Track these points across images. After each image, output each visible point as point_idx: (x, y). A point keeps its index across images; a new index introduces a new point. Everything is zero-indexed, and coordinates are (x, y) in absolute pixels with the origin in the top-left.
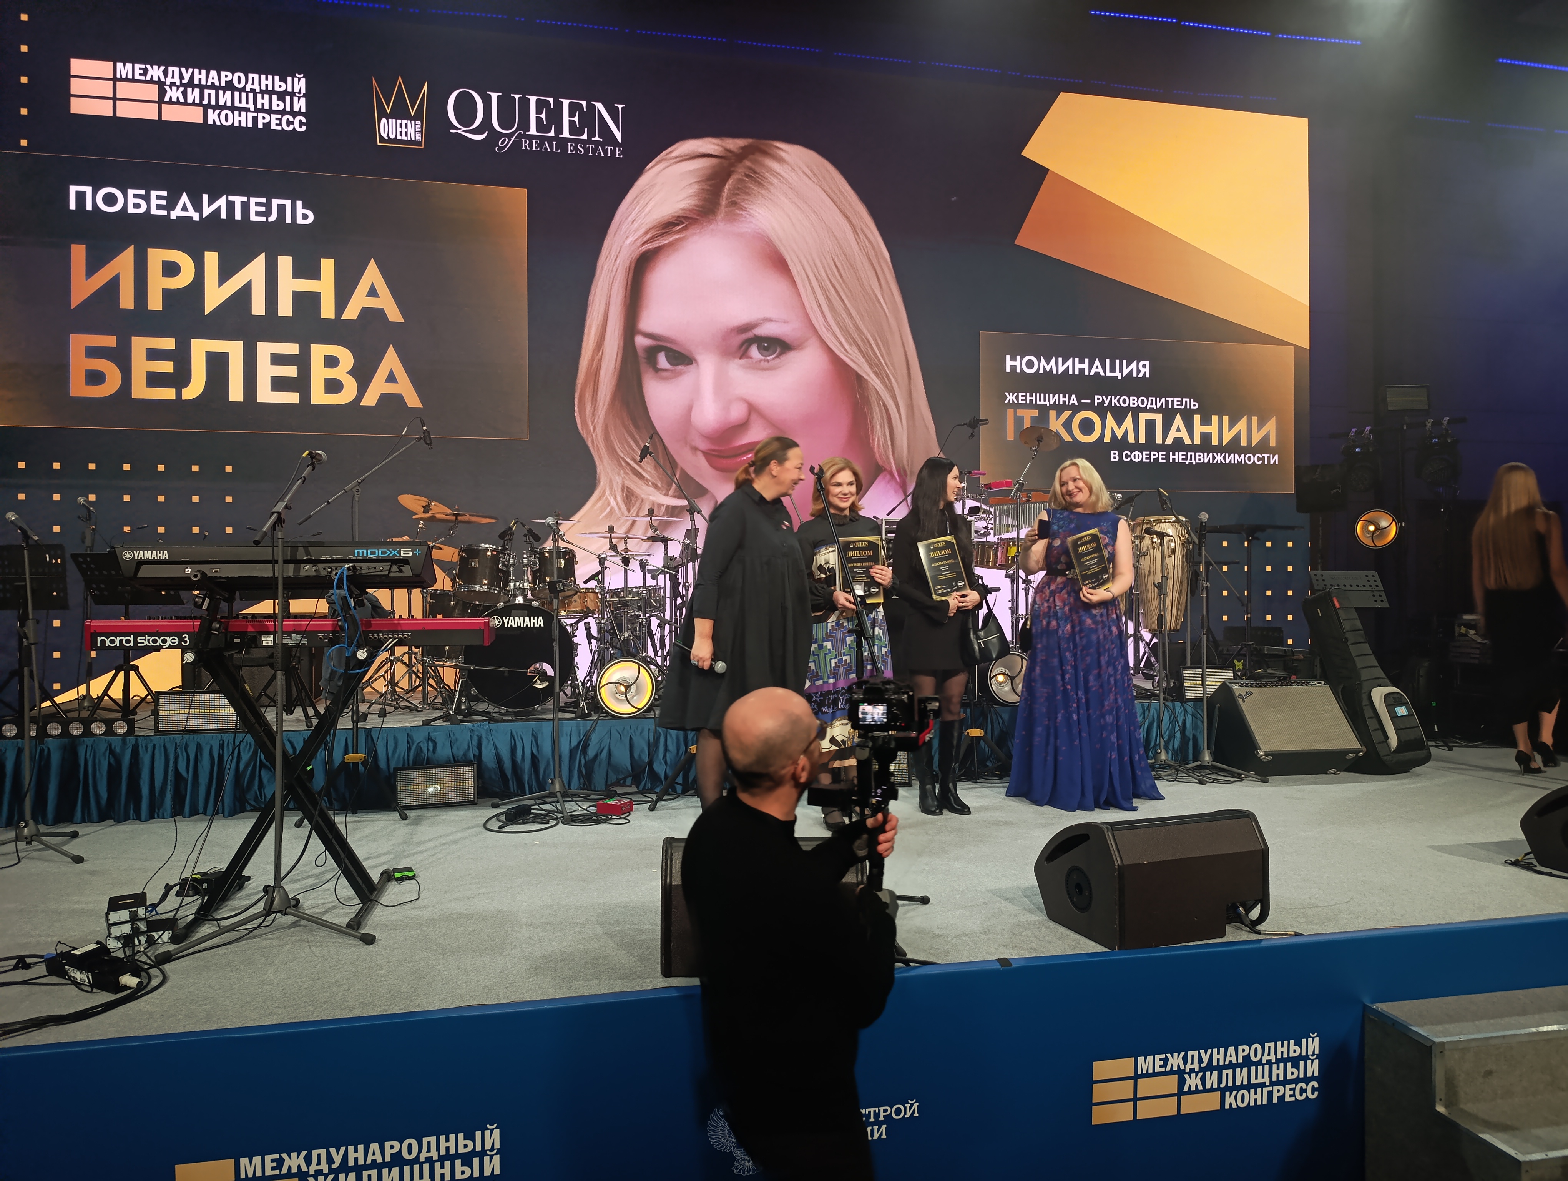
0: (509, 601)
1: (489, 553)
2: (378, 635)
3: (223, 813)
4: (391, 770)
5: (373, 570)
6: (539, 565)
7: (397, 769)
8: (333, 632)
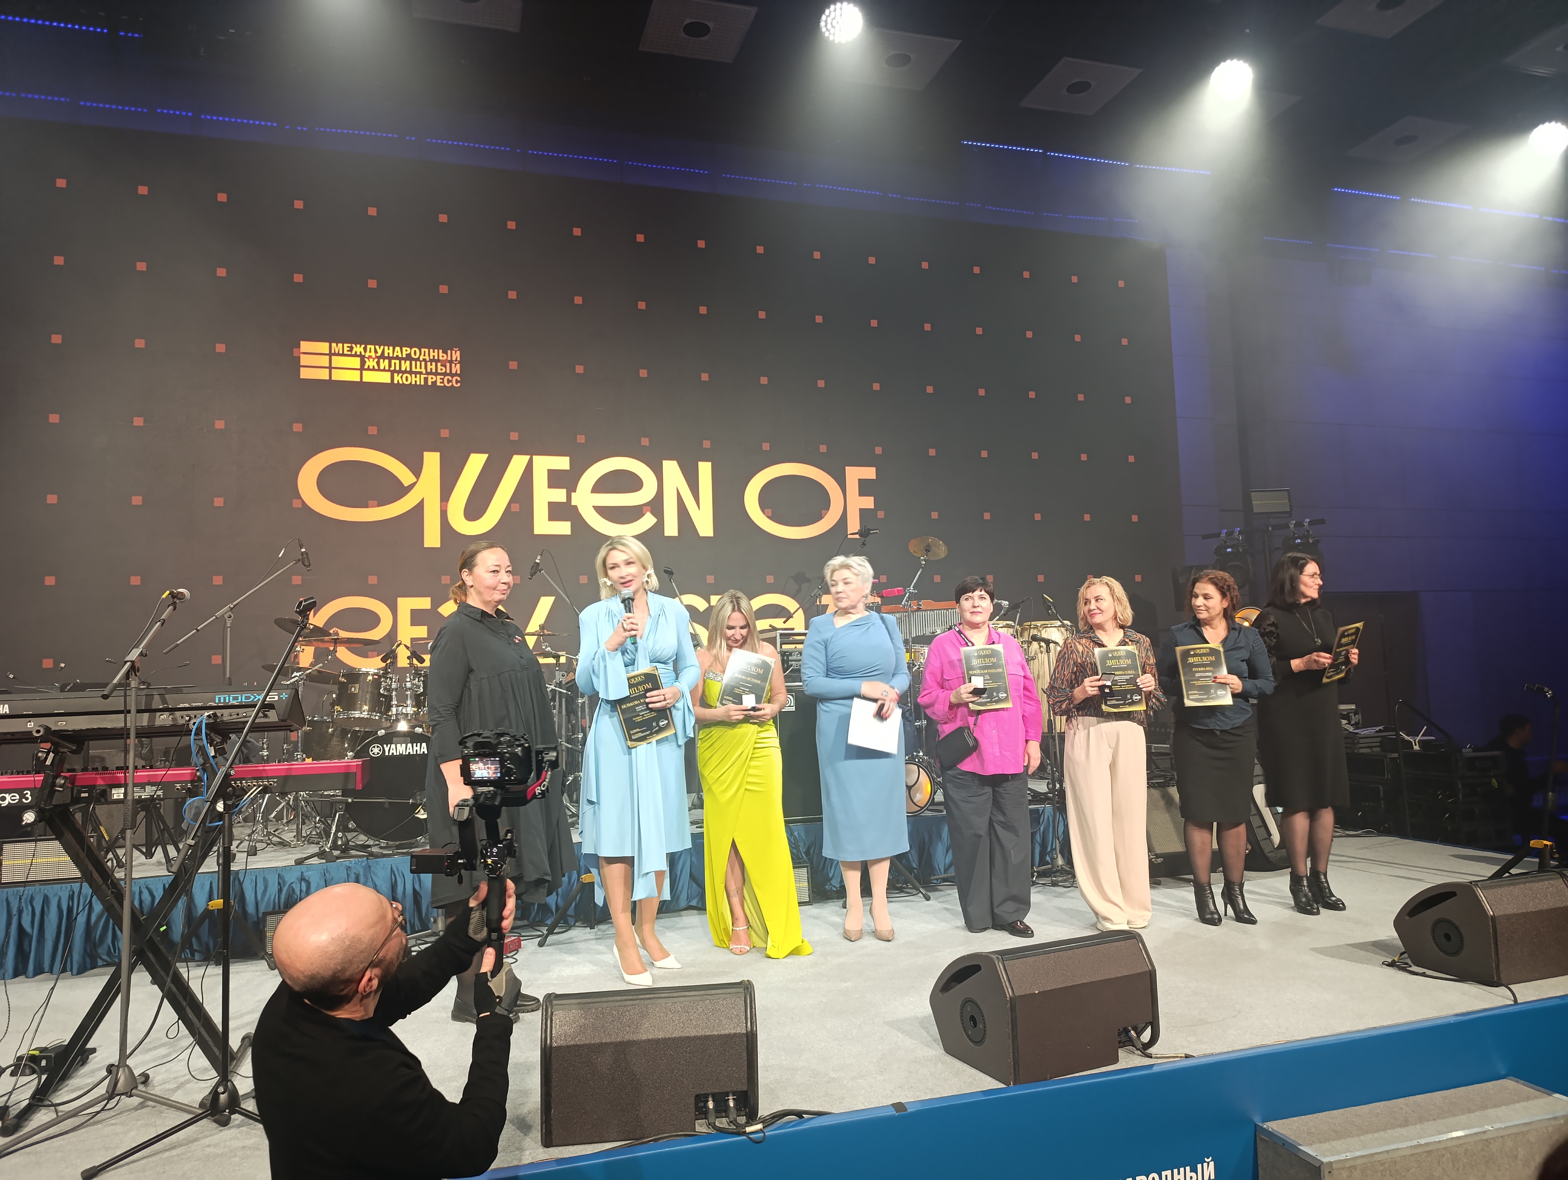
0: (391, 726)
1: (370, 678)
2: (241, 783)
3: (71, 970)
4: (260, 915)
5: (236, 716)
6: (423, 688)
7: (266, 914)
8: (192, 782)
